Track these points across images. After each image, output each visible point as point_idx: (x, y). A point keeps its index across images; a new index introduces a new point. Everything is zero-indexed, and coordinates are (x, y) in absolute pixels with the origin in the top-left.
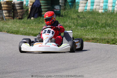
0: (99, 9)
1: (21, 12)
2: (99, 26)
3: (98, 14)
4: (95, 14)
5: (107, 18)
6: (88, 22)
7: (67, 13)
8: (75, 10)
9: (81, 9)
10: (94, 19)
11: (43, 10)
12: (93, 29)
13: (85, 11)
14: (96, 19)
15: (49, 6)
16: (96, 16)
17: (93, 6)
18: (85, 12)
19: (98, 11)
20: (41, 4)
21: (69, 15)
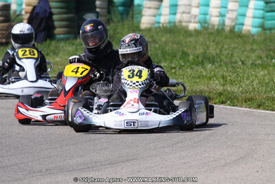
0: (190, 22)
1: (5, 28)
2: (188, 61)
3: (187, 33)
4: (180, 33)
5: (208, 43)
6: (163, 52)
7: (115, 30)
8: (132, 24)
9: (146, 21)
10: (177, 44)
11: (56, 23)
12: (175, 68)
13: (157, 25)
14: (182, 45)
15: (70, 15)
16: (181, 38)
17: (175, 14)
18: (156, 28)
19: (188, 26)
20: (53, 10)
21: (119, 35)
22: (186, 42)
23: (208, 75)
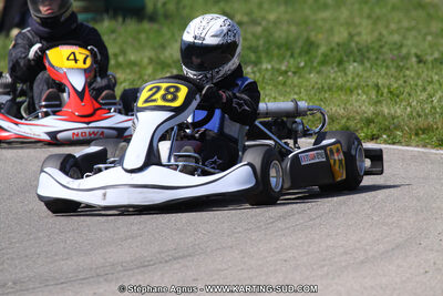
22: (315, 21)
23: (348, 84)
